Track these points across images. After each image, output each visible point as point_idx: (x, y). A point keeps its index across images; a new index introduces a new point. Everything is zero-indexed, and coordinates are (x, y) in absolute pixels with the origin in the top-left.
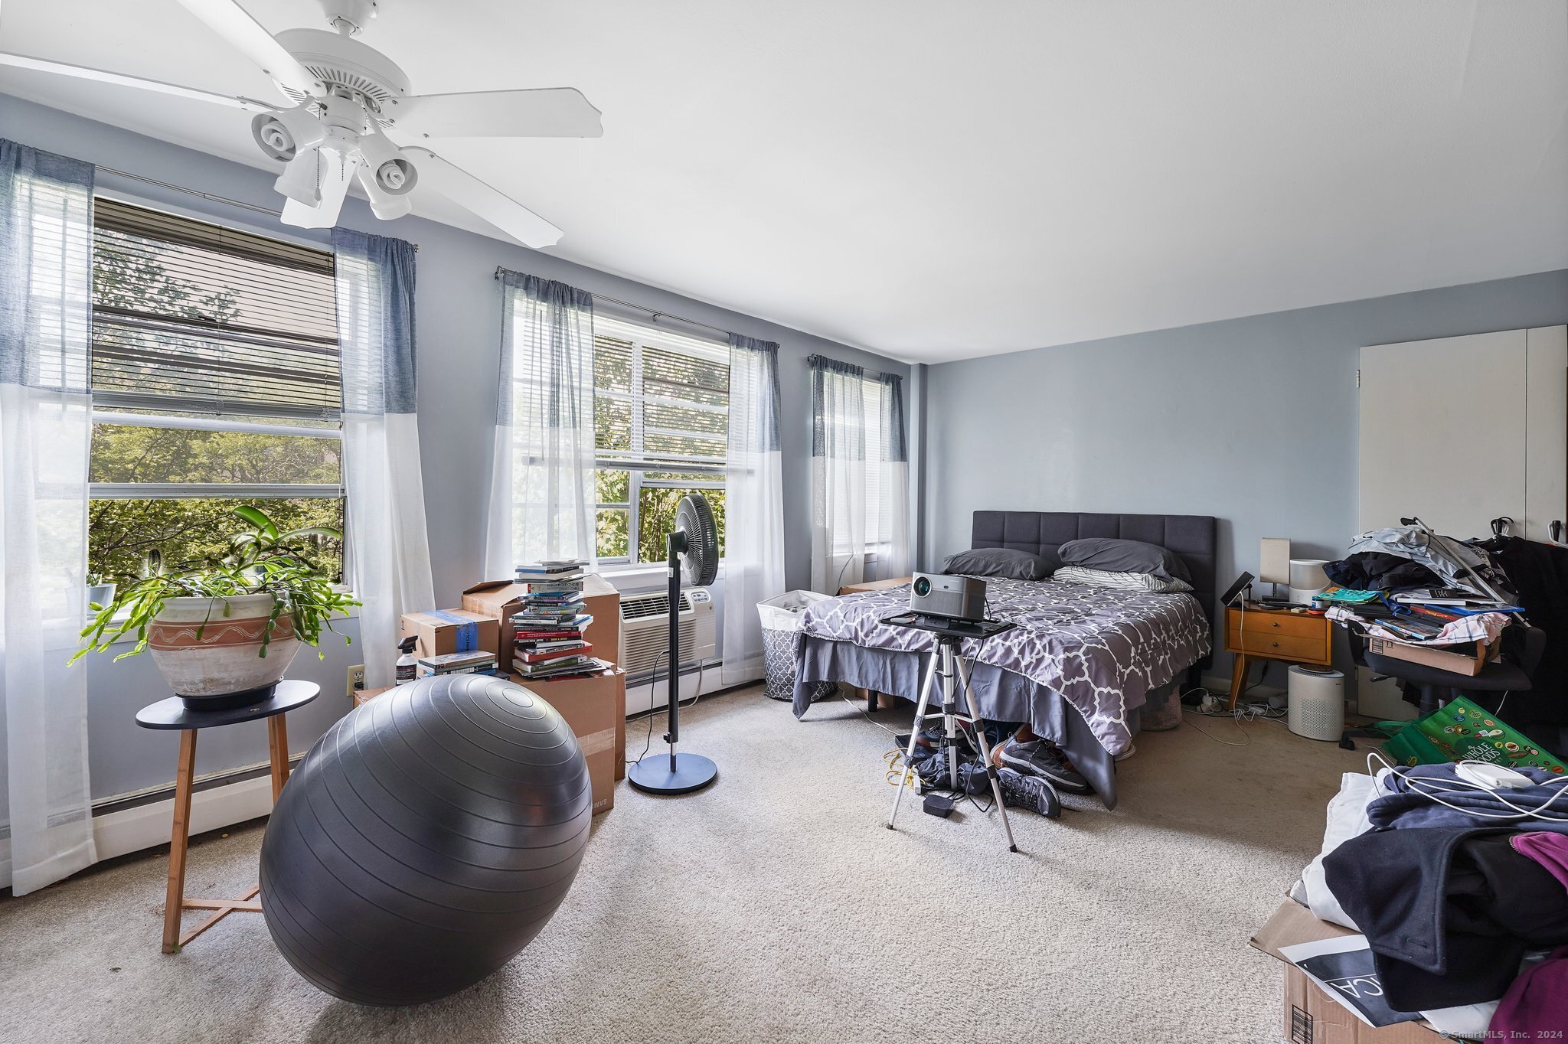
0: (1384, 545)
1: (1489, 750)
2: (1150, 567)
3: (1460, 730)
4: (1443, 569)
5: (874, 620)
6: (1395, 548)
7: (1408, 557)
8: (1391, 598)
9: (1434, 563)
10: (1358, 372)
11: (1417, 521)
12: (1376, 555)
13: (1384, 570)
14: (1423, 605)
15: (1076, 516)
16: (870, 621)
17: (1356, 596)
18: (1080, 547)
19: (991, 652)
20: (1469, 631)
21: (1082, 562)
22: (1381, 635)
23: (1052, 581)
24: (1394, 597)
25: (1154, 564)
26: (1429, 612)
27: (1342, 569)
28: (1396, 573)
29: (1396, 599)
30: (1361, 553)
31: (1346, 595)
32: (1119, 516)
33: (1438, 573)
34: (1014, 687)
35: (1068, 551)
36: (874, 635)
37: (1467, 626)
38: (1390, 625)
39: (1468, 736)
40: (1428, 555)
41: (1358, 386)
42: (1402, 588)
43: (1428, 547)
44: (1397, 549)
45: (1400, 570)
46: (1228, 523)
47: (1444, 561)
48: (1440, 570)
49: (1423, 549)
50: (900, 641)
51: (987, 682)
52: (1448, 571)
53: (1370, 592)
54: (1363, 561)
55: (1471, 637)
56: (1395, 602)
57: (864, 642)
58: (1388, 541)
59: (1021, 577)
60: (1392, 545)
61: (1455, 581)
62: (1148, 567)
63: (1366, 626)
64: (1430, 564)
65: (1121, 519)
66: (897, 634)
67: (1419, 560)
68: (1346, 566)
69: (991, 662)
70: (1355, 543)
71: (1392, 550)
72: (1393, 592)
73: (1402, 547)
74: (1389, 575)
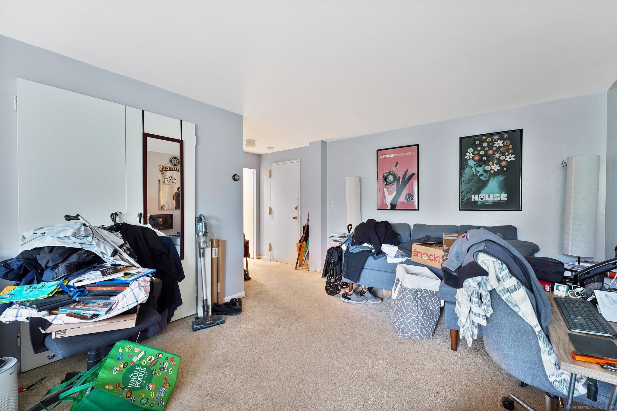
0: (58, 239)
1: (140, 370)
3: (122, 366)
4: (104, 252)
6: (67, 241)
7: (79, 246)
8: (69, 284)
9: (98, 248)
10: (15, 97)
11: (79, 217)
12: (52, 249)
13: (60, 261)
14: (95, 283)
17: (37, 292)
20: (135, 297)
22: (66, 322)
24: (71, 284)
26: (100, 288)
27: (15, 266)
28: (71, 261)
29: (73, 284)
30: (35, 249)
31: (24, 292)
33: (101, 255)
37: (133, 293)
38: (74, 311)
39: (128, 367)
40: (94, 243)
41: (15, 108)
42: (76, 273)
43: (93, 237)
44: (70, 241)
45: (74, 258)
47: (104, 246)
48: (102, 253)
49: (90, 238)
52: (108, 254)
53: (49, 284)
54: (38, 256)
55: (137, 301)
56: (73, 287)
58: (62, 235)
60: (65, 238)
61: (112, 258)
63: (49, 318)
64: (95, 249)
67: (86, 248)
68: (20, 263)
70: (26, 241)
71: (65, 243)
72: (69, 278)
73: (74, 239)
74: (65, 264)
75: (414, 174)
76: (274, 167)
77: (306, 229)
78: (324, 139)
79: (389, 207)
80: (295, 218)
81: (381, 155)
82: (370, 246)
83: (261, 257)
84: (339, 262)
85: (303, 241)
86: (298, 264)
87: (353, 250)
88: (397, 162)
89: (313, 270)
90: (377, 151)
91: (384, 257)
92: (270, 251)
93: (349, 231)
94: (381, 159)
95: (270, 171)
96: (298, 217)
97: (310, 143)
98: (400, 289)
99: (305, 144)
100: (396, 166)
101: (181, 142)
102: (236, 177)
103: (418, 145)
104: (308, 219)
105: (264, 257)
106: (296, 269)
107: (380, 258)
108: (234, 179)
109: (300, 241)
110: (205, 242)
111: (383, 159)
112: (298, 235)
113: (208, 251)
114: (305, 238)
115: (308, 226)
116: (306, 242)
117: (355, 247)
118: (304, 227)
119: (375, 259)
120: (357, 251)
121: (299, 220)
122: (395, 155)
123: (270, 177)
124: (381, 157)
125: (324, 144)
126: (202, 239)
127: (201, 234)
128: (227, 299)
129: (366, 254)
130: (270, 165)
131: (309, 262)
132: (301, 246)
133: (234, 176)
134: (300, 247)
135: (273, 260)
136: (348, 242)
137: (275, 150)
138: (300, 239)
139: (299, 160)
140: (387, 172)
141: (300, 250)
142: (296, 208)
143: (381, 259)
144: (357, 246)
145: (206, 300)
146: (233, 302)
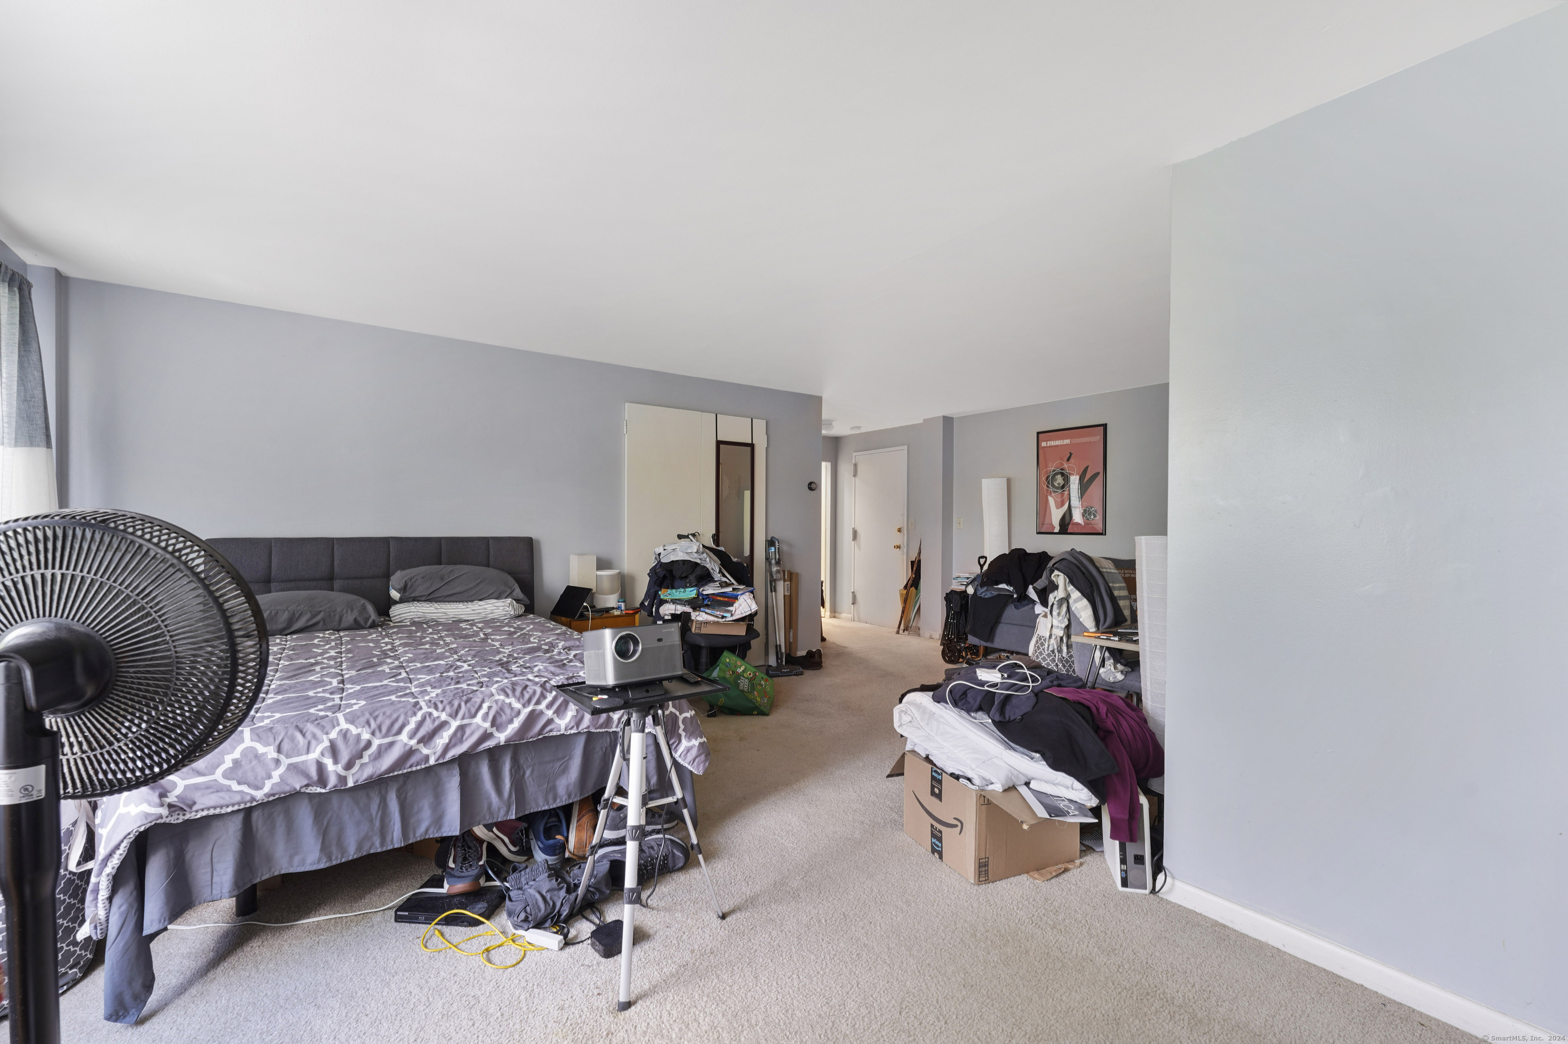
0: (687, 554)
2: (506, 591)
5: (359, 736)
7: (695, 561)
11: (690, 536)
12: (684, 562)
13: (691, 572)
15: (385, 541)
16: (352, 741)
18: (423, 578)
19: (579, 716)
20: (749, 607)
21: (429, 595)
22: (705, 619)
23: (392, 624)
24: (701, 591)
25: (510, 588)
26: (719, 598)
28: (696, 574)
30: (673, 562)
31: (677, 593)
32: (439, 539)
33: (712, 572)
34: (598, 749)
35: (409, 584)
36: (365, 759)
37: (747, 603)
40: (708, 560)
42: (702, 584)
46: (538, 542)
47: (711, 564)
48: (712, 570)
49: (705, 555)
50: (425, 751)
51: (564, 758)
52: (716, 571)
55: (751, 610)
56: (703, 594)
57: (343, 779)
58: (689, 551)
59: (356, 626)
61: (720, 576)
62: (504, 592)
63: (694, 614)
64: (707, 566)
65: (443, 542)
66: (419, 742)
67: (704, 563)
69: (580, 729)
72: (699, 587)
73: (696, 555)
74: (694, 575)
75: (1098, 473)
76: (859, 457)
77: (916, 567)
78: (947, 413)
79: (1057, 530)
80: (899, 547)
81: (1044, 441)
82: (1011, 589)
83: (837, 615)
84: (963, 614)
85: (911, 587)
86: (902, 627)
87: (984, 594)
88: (1071, 454)
89: (928, 635)
90: (1038, 433)
91: (1031, 606)
92: (853, 604)
93: (982, 566)
94: (1044, 447)
95: (855, 465)
96: (902, 546)
97: (924, 420)
98: (1037, 642)
99: (917, 419)
100: (1068, 460)
101: (752, 446)
102: (813, 486)
103: (1105, 426)
104: (920, 549)
105: (844, 615)
106: (898, 632)
107: (1024, 606)
108: (810, 489)
109: (905, 587)
110: (778, 572)
111: (1047, 447)
112: (903, 575)
113: (780, 586)
114: (914, 582)
115: (919, 561)
116: (916, 588)
117: (985, 588)
118: (912, 563)
119: (1016, 607)
120: (988, 595)
121: (905, 550)
122: (1067, 442)
123: (855, 476)
124: (1044, 444)
125: (948, 421)
126: (774, 569)
127: (773, 562)
128: (802, 653)
129: (1003, 600)
130: (854, 454)
131: (921, 624)
132: (907, 594)
133: (810, 484)
134: (904, 596)
135: (859, 621)
136: (976, 583)
137: (863, 430)
138: (905, 583)
139: (906, 447)
140: (1054, 471)
141: (905, 601)
142: (899, 530)
143: (1027, 608)
144: (990, 588)
145: (780, 645)
146: (810, 654)
